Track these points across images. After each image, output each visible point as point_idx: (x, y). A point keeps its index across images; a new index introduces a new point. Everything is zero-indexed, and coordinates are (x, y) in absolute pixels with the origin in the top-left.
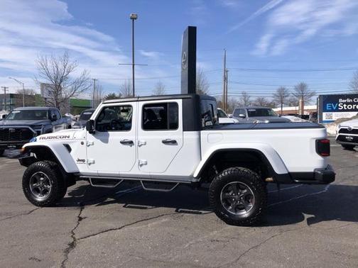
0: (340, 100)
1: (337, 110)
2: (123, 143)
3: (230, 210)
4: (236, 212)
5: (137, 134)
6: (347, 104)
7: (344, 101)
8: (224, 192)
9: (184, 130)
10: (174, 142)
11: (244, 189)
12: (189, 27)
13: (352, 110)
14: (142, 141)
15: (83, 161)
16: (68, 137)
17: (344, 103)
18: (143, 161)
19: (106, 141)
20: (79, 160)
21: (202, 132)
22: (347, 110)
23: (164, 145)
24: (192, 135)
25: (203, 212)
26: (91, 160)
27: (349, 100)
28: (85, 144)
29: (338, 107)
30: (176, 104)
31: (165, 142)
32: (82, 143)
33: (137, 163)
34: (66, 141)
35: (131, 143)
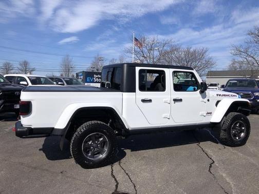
0: (95, 76)
1: (93, 82)
7: (97, 76)
17: (97, 78)
27: (99, 76)
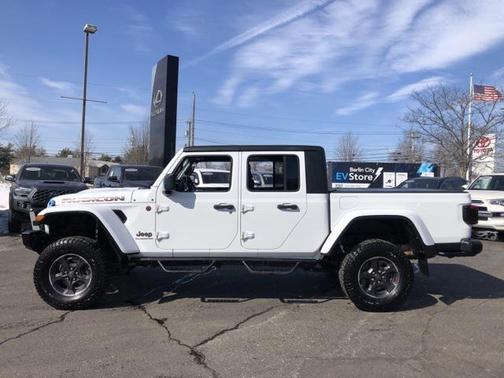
0: (351, 169)
1: (348, 181)
2: (218, 207)
3: (370, 293)
4: (376, 294)
5: (240, 195)
6: (358, 173)
7: (355, 170)
8: (363, 270)
9: (308, 192)
10: (294, 208)
11: (386, 266)
12: (169, 57)
13: (363, 182)
14: (249, 206)
15: (149, 235)
16: (123, 199)
17: (355, 173)
18: (249, 233)
19: (190, 205)
20: (141, 234)
21: (331, 194)
22: (359, 182)
23: (279, 210)
24: (319, 199)
25: (319, 300)
26: (163, 234)
27: (360, 170)
28: (153, 210)
29: (349, 177)
30: (296, 158)
31: (282, 207)
32: (149, 209)
33: (239, 237)
34: (118, 205)
35: (231, 208)
